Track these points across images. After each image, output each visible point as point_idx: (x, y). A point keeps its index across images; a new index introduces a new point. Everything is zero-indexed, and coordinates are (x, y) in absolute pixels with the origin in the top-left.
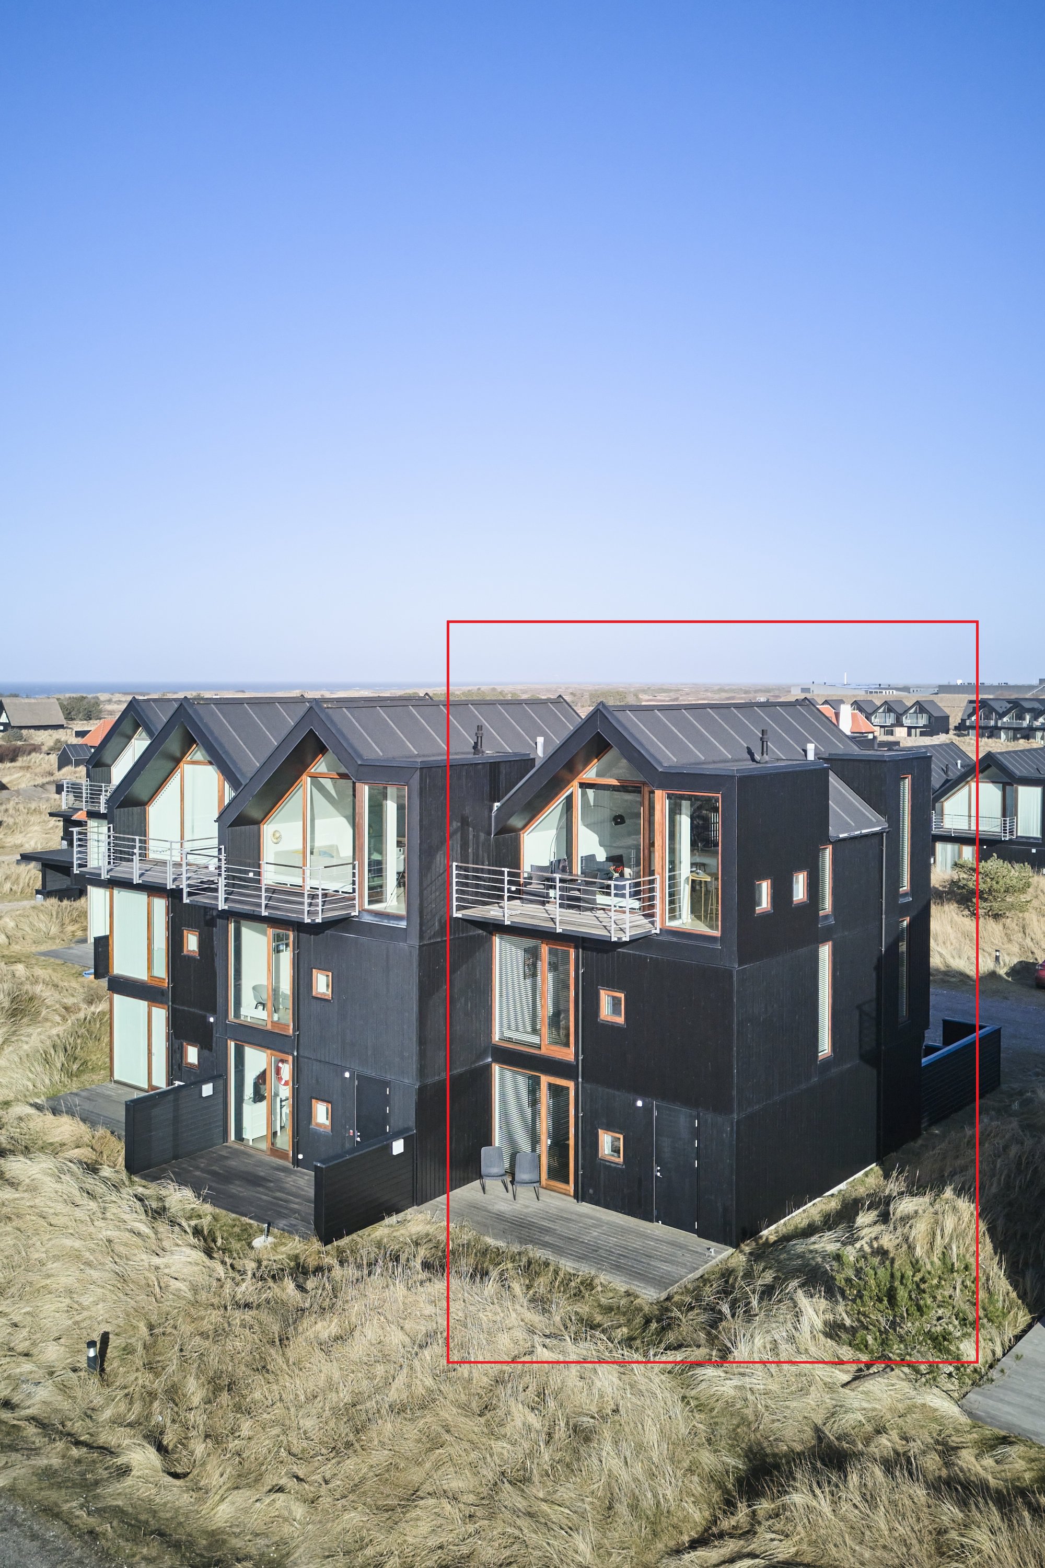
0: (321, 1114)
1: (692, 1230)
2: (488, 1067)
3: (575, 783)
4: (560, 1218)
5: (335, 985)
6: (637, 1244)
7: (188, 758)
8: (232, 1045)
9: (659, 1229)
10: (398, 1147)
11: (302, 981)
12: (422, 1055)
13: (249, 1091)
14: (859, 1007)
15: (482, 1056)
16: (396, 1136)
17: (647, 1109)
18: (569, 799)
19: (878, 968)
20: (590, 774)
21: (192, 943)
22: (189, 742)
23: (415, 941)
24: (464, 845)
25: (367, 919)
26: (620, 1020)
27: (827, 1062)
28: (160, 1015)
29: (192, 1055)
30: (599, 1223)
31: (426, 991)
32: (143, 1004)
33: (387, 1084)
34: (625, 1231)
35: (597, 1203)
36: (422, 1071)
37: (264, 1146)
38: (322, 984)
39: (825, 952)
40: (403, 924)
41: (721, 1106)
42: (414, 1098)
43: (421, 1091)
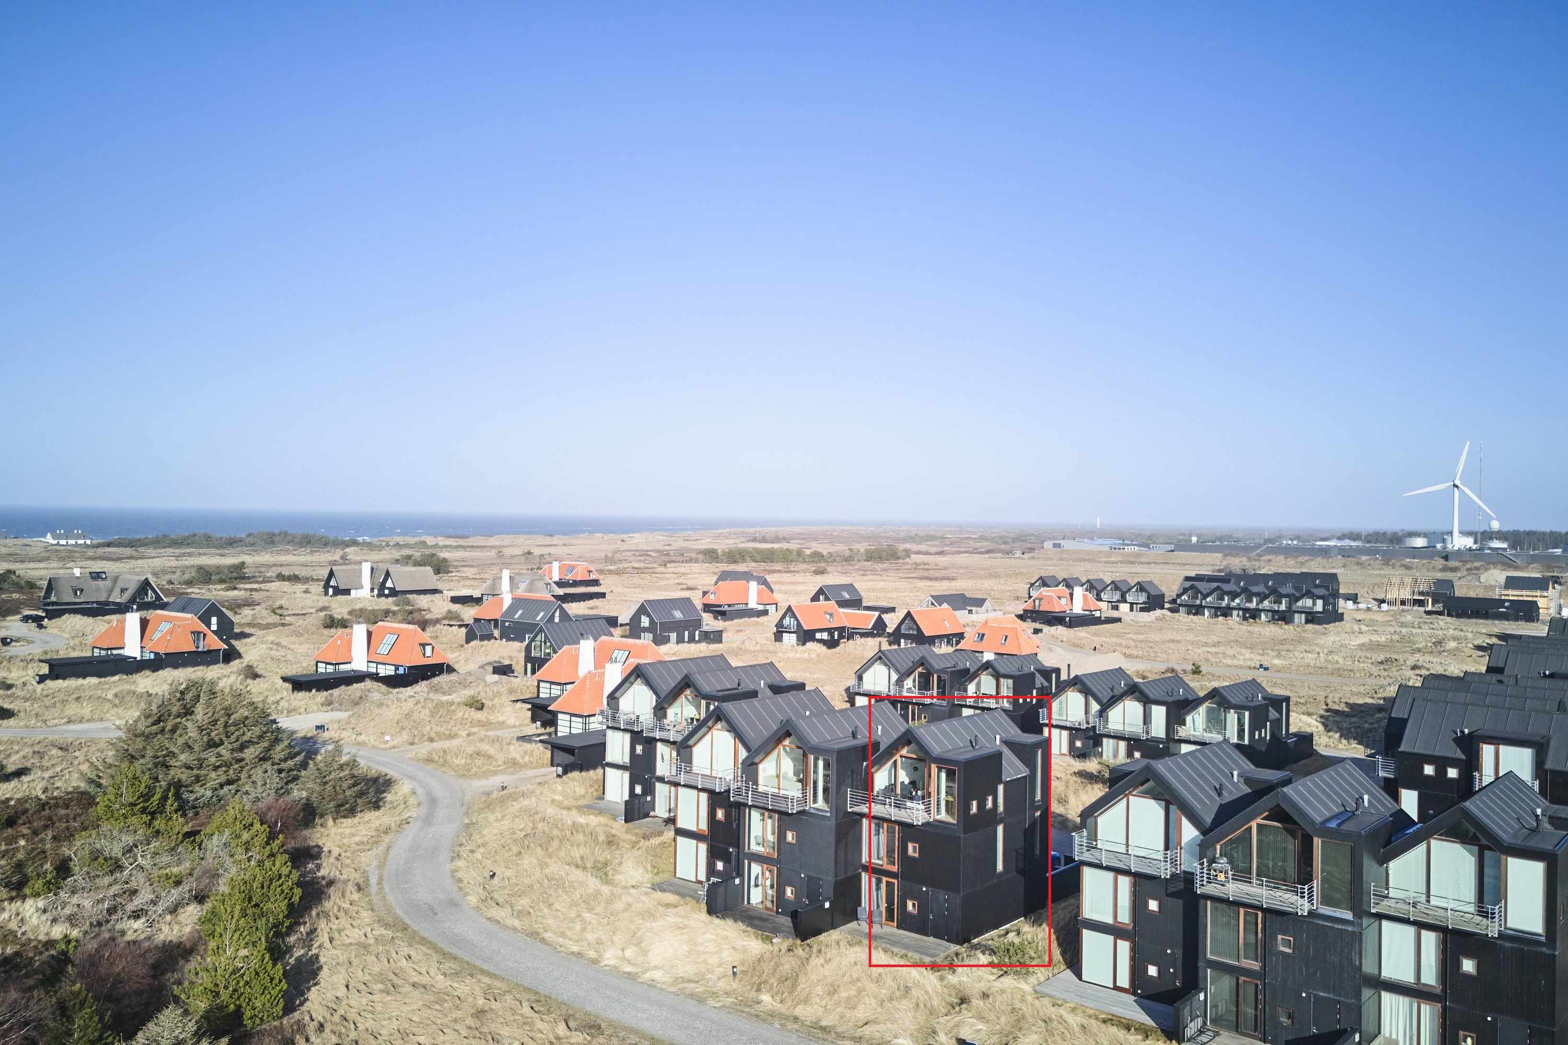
0: (789, 891)
1: (944, 939)
2: (860, 874)
3: (898, 755)
4: (892, 935)
5: (798, 837)
6: (923, 944)
7: (715, 727)
8: (746, 862)
9: (931, 939)
10: (827, 905)
11: (781, 836)
12: (836, 867)
13: (753, 883)
14: (1016, 851)
15: (858, 869)
16: (826, 901)
17: (927, 892)
18: (895, 761)
19: (1025, 834)
20: (904, 752)
21: (720, 814)
23: (833, 822)
24: (852, 781)
25: (812, 811)
26: (917, 855)
27: (1000, 874)
28: (703, 847)
29: (720, 866)
30: (908, 937)
31: (838, 842)
32: (695, 842)
33: (821, 880)
34: (917, 940)
35: (906, 930)
36: (836, 875)
37: (760, 906)
38: (790, 837)
39: (1000, 829)
40: (828, 814)
41: (956, 890)
42: (832, 885)
43: (836, 882)
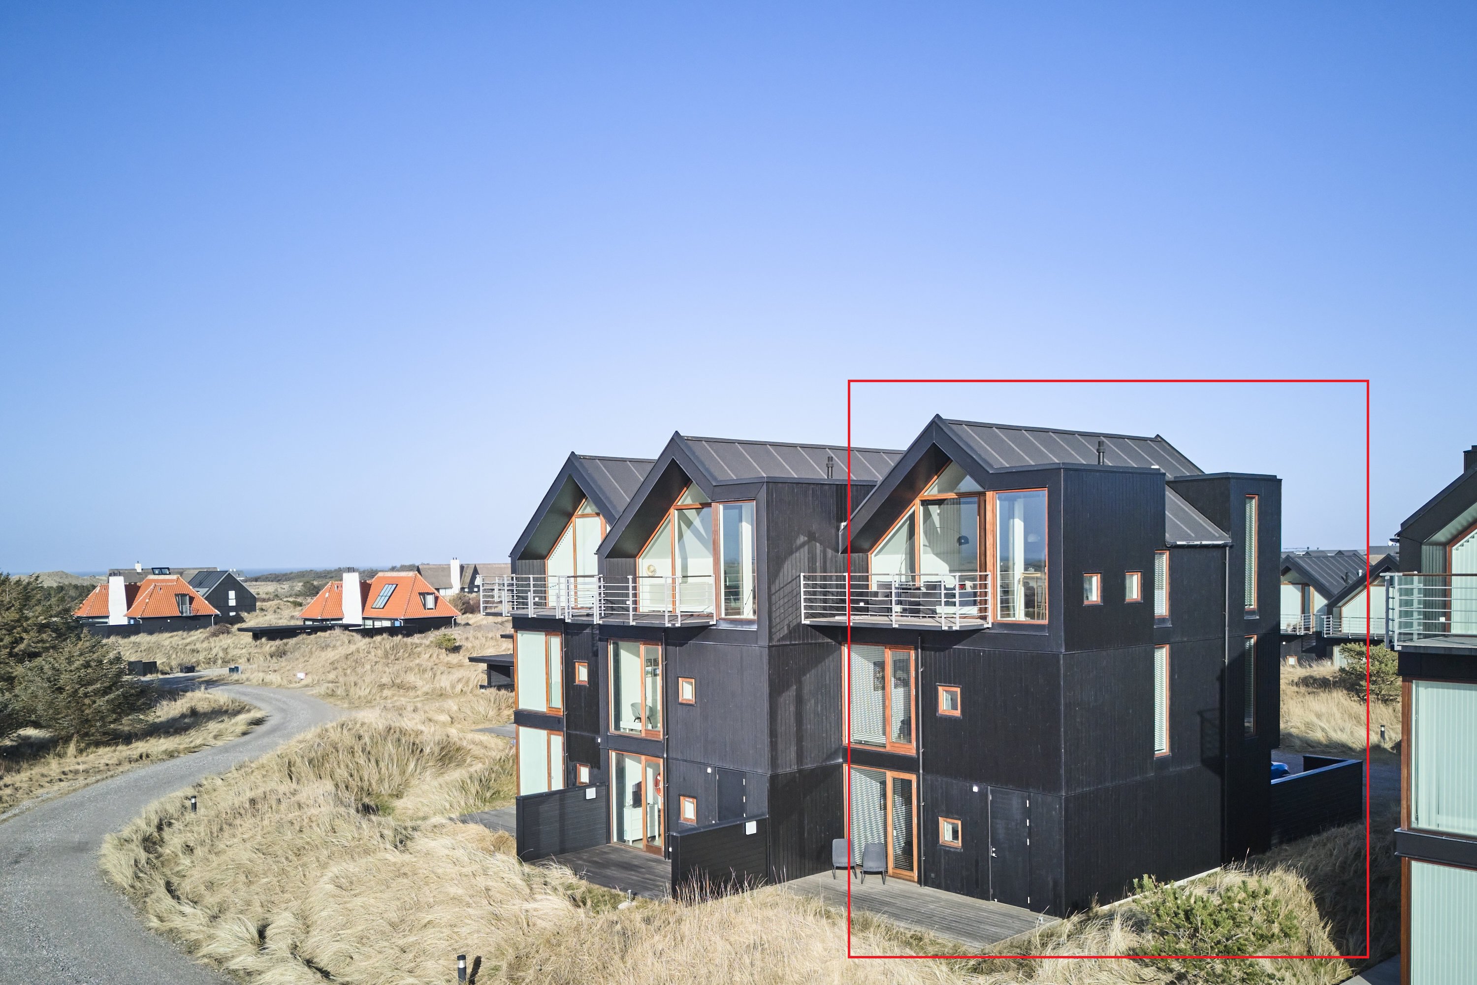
0: (689, 810)
1: (1024, 905)
2: (840, 766)
3: (917, 501)
4: (905, 896)
5: (698, 692)
6: (971, 914)
7: (579, 512)
8: (613, 755)
9: (994, 905)
10: (751, 828)
11: (670, 692)
12: (773, 746)
13: (629, 799)
14: (1200, 713)
15: (833, 755)
16: (750, 819)
17: (983, 794)
18: (912, 518)
19: (1221, 679)
20: (932, 490)
21: (582, 674)
22: (579, 496)
23: (764, 642)
24: (812, 559)
25: (724, 626)
26: (957, 713)
27: (1164, 761)
28: (558, 741)
29: (584, 774)
30: (938, 900)
31: (776, 689)
32: (543, 733)
33: (743, 774)
34: (960, 905)
35: (938, 887)
36: (774, 762)
37: (641, 845)
38: (687, 691)
39: (1162, 657)
40: (754, 628)
41: (1050, 784)
42: (766, 786)
43: (774, 779)
